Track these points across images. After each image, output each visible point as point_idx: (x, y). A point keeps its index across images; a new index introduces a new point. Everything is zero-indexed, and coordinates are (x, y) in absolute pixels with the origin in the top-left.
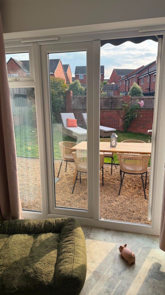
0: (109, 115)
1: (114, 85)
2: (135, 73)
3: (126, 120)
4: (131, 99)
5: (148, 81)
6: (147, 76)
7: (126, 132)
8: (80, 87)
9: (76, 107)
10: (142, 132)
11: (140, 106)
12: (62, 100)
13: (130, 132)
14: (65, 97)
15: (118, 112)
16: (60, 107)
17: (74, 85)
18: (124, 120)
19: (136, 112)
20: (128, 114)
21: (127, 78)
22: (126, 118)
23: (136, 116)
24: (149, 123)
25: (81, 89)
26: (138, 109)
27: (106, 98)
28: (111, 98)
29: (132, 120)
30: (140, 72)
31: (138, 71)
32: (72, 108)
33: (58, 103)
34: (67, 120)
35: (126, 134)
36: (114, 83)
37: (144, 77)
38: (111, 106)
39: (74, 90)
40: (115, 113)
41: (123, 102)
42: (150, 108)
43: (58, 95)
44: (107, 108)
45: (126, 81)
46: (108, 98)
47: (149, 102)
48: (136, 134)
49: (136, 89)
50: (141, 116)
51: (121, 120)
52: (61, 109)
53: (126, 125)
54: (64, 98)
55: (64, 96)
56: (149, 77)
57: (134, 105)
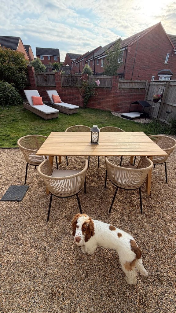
0: (71, 92)
1: (68, 66)
2: (83, 57)
3: (85, 98)
4: (89, 78)
5: (93, 65)
6: (92, 60)
7: (86, 108)
8: (42, 65)
9: (40, 84)
10: (98, 108)
11: (97, 85)
12: (24, 76)
13: (89, 108)
14: (28, 73)
15: (78, 90)
16: (24, 84)
17: (36, 63)
18: (83, 97)
19: (93, 90)
20: (87, 92)
21: (77, 61)
22: (86, 96)
23: (94, 94)
24: (103, 100)
25: (43, 67)
26: (95, 87)
27: (66, 75)
28: (72, 76)
29: (91, 97)
30: (87, 56)
31: (85, 56)
32: (36, 85)
33: (21, 79)
34: (32, 97)
35: (86, 110)
36: (68, 65)
37: (90, 61)
38: (72, 84)
39: (36, 67)
40: (76, 91)
41: (82, 80)
42: (104, 87)
43: (19, 71)
44: (68, 86)
45: (77, 63)
46: (69, 76)
47: (103, 81)
48: (93, 109)
49: (88, 69)
50: (98, 94)
51: (81, 98)
52: (25, 85)
53: (85, 102)
54: (26, 73)
55: (26, 72)
56: (93, 61)
57: (92, 84)
